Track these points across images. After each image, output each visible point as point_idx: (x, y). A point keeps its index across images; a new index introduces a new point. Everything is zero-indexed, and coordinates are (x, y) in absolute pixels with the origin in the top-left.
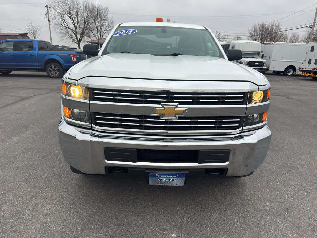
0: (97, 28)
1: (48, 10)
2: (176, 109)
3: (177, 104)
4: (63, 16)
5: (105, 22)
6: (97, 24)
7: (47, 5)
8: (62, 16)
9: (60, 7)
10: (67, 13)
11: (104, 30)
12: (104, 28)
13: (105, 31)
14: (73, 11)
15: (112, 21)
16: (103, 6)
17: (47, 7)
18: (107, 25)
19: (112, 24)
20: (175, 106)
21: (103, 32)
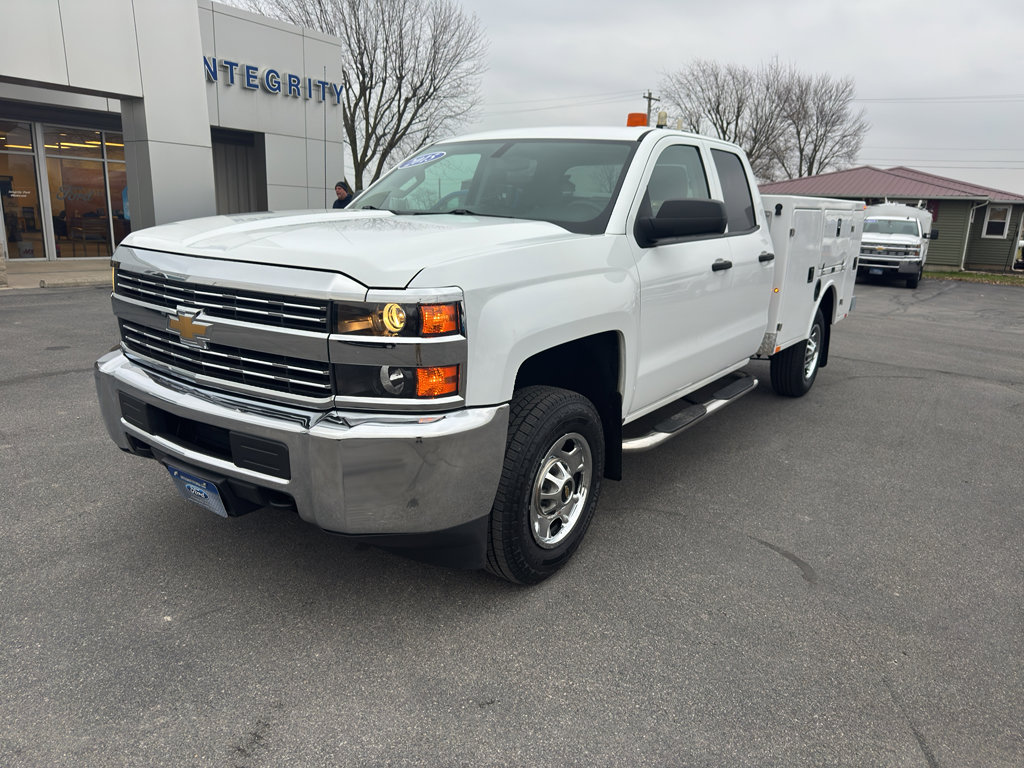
0: (801, 151)
1: (649, 106)
2: (195, 323)
3: (196, 311)
4: (697, 122)
5: (835, 128)
6: (803, 136)
7: (650, 94)
8: (694, 120)
9: (693, 96)
10: (709, 112)
11: (824, 156)
12: (828, 148)
13: (826, 161)
14: (729, 103)
15: (857, 125)
16: (835, 79)
17: (650, 98)
18: (837, 139)
19: (855, 134)
20: (192, 316)
21: (820, 164)
